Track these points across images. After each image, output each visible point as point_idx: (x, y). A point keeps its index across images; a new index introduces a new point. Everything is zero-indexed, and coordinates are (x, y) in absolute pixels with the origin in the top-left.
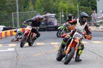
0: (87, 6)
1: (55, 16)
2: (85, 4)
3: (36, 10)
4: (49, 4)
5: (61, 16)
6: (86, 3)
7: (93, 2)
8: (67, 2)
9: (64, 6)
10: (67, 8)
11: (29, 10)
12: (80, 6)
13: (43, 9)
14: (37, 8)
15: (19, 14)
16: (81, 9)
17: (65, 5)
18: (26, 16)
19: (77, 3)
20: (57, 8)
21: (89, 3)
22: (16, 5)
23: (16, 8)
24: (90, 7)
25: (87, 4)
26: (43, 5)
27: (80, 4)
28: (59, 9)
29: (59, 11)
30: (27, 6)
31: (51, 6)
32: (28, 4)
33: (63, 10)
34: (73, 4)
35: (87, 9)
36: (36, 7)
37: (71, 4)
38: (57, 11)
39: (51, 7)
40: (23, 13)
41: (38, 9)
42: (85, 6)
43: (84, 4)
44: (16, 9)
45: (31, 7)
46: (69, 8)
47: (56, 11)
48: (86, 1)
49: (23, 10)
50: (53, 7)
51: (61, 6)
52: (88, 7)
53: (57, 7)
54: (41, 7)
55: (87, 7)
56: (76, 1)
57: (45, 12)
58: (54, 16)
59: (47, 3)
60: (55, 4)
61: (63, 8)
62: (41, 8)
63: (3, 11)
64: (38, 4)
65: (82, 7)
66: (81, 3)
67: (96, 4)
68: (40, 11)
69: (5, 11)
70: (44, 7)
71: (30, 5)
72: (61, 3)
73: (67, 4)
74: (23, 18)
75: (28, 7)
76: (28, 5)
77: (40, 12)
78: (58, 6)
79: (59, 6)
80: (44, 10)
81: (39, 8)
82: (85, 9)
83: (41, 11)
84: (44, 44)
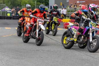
10: (28, 3)
12: (37, 2)
13: (10, 3)
16: (38, 4)
17: (26, 1)
20: (20, 3)
24: (44, 3)
27: (37, 0)
28: (22, 4)
36: (5, 1)
38: (20, 5)
41: (6, 3)
45: (2, 1)
50: (17, 2)
51: (23, 1)
54: (9, 2)
57: (12, 5)
67: (48, 1)
77: (8, 5)
78: (21, 1)
84: (10, 28)
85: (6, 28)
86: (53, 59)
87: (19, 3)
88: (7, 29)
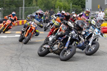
4: (48, 2)
6: (77, 3)
7: (83, 2)
8: (63, 1)
10: (63, 5)
11: (33, 6)
13: (43, 6)
15: (25, 8)
16: (73, 7)
17: (61, 4)
18: (30, 10)
21: (80, 2)
22: (23, 1)
23: (22, 3)
26: (44, 2)
28: (56, 7)
30: (31, 2)
32: (32, 1)
34: (67, 2)
36: (38, 4)
37: (65, 2)
38: (54, 7)
39: (50, 4)
40: (28, 8)
42: (76, 5)
44: (23, 5)
48: (77, 1)
49: (28, 6)
51: (58, 4)
52: (79, 5)
54: (42, 4)
55: (77, 6)
56: (69, 1)
57: (45, 8)
59: (47, 1)
60: (53, 2)
61: (59, 6)
62: (42, 5)
63: (13, 6)
64: (40, 1)
65: (74, 5)
66: (74, 3)
67: (85, 3)
69: (14, 6)
70: (44, 4)
71: (33, 2)
72: (58, 2)
73: (62, 3)
74: (27, 12)
75: (32, 3)
79: (56, 4)
81: (40, 5)
86: (88, 66)
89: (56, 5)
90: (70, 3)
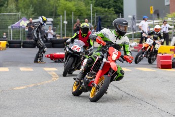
0: (107, 6)
1: (52, 22)
2: (104, 4)
3: (20, 10)
5: (63, 22)
6: (104, 2)
9: (67, 6)
10: (74, 8)
11: (8, 11)
12: (95, 6)
13: (32, 9)
14: (21, 8)
16: (97, 11)
17: (70, 4)
18: (2, 20)
19: (91, 2)
20: (56, 9)
21: (111, 2)
24: (112, 9)
25: (107, 3)
26: (32, 3)
27: (96, 2)
28: (59, 11)
29: (60, 13)
30: (4, 3)
31: (45, 4)
33: (65, 12)
34: (84, 2)
35: (106, 11)
36: (20, 5)
37: (80, 2)
38: (56, 13)
39: (46, 6)
41: (23, 10)
42: (104, 7)
43: (102, 4)
45: (12, 6)
46: (76, 9)
47: (54, 14)
50: (49, 6)
51: (62, 5)
52: (109, 8)
53: (56, 7)
54: (29, 6)
55: (106, 9)
57: (36, 14)
58: (50, 23)
60: (52, 1)
61: (66, 9)
62: (29, 8)
65: (99, 8)
66: (98, 2)
67: (122, 3)
68: (26, 12)
70: (33, 6)
71: (9, 1)
72: (62, 1)
73: (73, 2)
75: (7, 4)
76: (6, 2)
77: (27, 14)
78: (57, 5)
79: (59, 5)
80: (34, 11)
81: (25, 8)
82: (103, 11)
83: (28, 12)
84: (32, 70)
85: (22, 69)
87: (54, 10)
88: (23, 71)
89: (58, 8)
90: (88, 3)
